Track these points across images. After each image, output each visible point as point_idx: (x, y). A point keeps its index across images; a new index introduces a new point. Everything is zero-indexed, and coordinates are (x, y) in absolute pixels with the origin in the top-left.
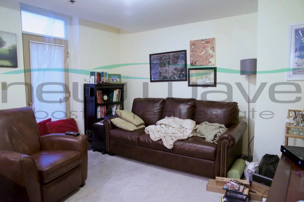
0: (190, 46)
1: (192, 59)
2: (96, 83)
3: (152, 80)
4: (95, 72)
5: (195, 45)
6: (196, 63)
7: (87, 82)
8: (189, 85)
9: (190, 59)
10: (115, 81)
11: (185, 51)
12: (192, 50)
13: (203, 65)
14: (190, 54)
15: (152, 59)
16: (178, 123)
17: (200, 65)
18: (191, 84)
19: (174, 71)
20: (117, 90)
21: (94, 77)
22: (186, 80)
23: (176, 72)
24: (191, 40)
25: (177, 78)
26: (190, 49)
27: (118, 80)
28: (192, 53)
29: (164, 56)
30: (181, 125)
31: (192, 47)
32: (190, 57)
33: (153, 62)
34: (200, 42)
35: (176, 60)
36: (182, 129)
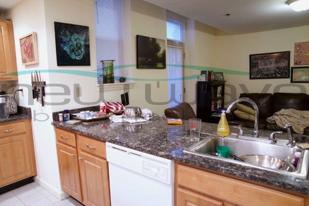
0: (295, 47)
1: (296, 59)
2: (207, 81)
3: (252, 77)
4: (206, 71)
5: (300, 47)
6: (301, 63)
7: (200, 79)
8: (292, 82)
9: (294, 59)
10: (219, 78)
11: (289, 52)
12: (296, 51)
13: (308, 64)
14: (295, 55)
15: (253, 59)
16: (298, 114)
17: (306, 65)
18: (293, 80)
19: (276, 70)
20: (220, 87)
21: (205, 75)
22: (288, 77)
23: (278, 71)
24: (296, 42)
25: (279, 76)
26: (295, 50)
27: (221, 77)
28: (296, 54)
29: (265, 56)
30: (301, 116)
31: (298, 48)
32: (294, 57)
33: (253, 61)
34: (307, 43)
35: (278, 59)
36: (303, 119)
